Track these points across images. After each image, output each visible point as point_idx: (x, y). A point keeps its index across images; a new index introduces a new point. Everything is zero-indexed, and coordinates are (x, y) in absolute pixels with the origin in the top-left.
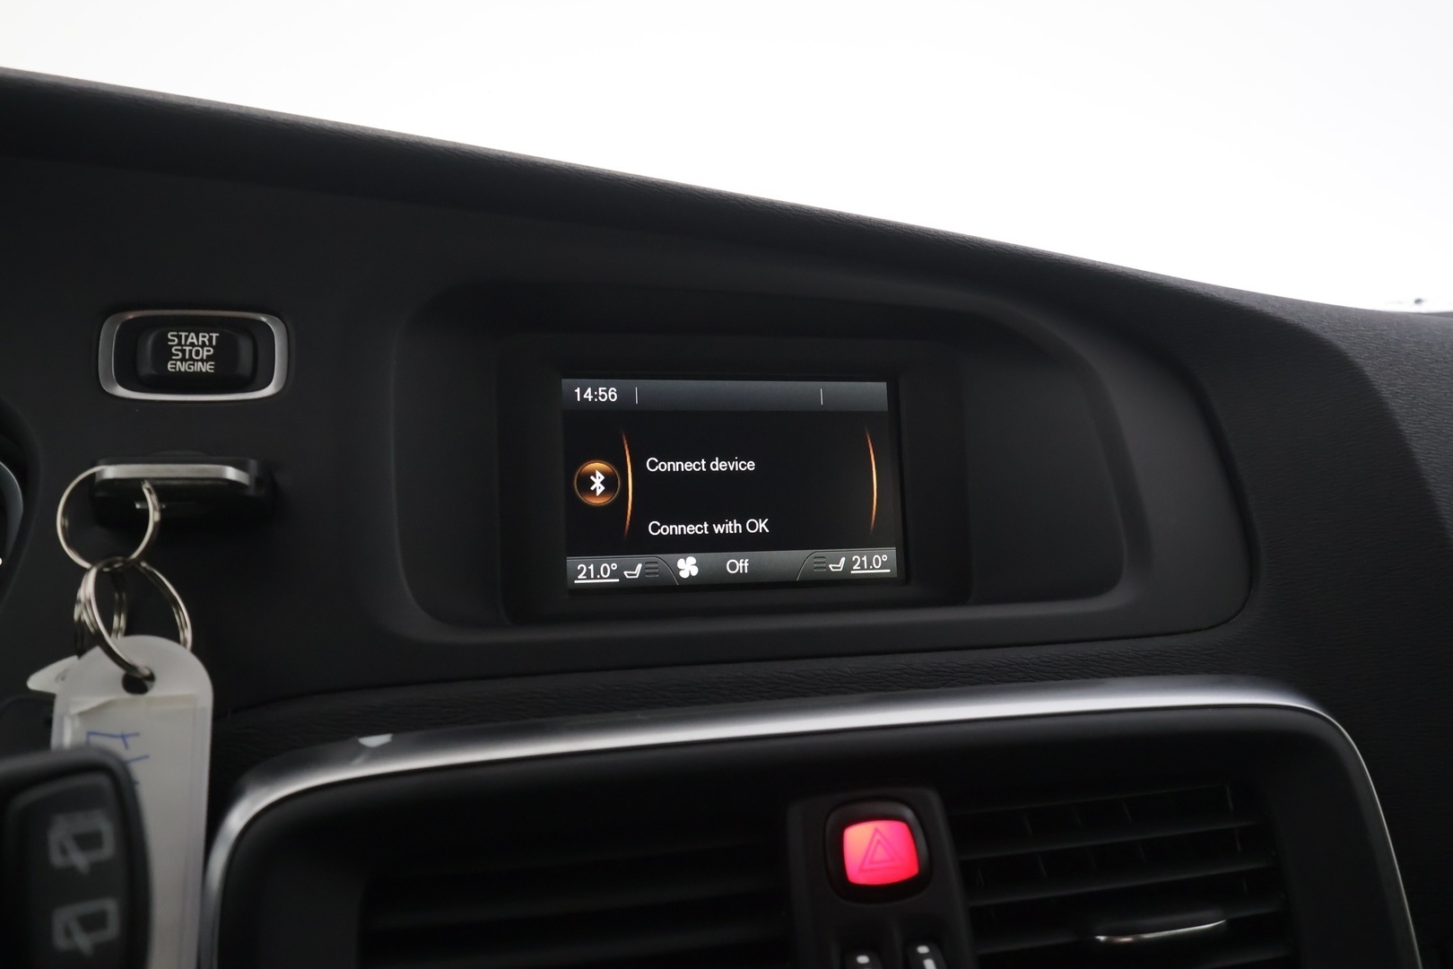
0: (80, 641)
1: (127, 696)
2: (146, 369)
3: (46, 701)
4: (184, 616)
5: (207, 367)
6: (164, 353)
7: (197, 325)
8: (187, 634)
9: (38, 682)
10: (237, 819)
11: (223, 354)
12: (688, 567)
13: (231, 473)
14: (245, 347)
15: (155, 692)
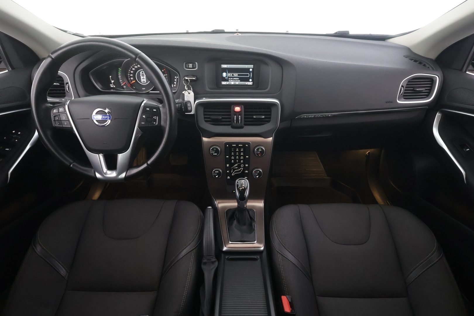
0: (186, 90)
1: (188, 94)
2: (187, 67)
3: (184, 94)
4: (192, 89)
5: (192, 67)
6: (188, 66)
7: (191, 63)
8: (192, 90)
9: (183, 92)
10: (196, 102)
11: (193, 66)
12: (232, 83)
13: (194, 78)
14: (194, 64)
15: (190, 94)
